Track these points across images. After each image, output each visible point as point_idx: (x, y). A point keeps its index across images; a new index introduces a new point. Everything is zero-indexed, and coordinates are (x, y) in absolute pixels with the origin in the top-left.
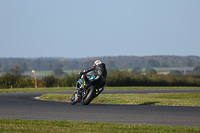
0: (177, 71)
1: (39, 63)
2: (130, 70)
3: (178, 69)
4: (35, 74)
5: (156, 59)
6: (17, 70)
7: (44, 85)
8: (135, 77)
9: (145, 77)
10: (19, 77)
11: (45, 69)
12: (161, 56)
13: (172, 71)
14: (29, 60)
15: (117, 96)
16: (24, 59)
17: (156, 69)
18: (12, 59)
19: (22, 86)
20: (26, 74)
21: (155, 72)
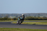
0: (45, 17)
1: (12, 15)
2: (34, 16)
3: (45, 16)
4: (11, 17)
5: (40, 14)
6: (7, 16)
7: (13, 20)
8: (35, 18)
9: (37, 18)
10: (8, 18)
11: (14, 16)
12: (41, 13)
13: (43, 17)
14: (10, 14)
15: (31, 22)
16: (9, 14)
17: (40, 16)
18: (6, 14)
19: (8, 20)
20: (9, 17)
21: (39, 17)
